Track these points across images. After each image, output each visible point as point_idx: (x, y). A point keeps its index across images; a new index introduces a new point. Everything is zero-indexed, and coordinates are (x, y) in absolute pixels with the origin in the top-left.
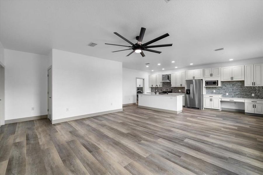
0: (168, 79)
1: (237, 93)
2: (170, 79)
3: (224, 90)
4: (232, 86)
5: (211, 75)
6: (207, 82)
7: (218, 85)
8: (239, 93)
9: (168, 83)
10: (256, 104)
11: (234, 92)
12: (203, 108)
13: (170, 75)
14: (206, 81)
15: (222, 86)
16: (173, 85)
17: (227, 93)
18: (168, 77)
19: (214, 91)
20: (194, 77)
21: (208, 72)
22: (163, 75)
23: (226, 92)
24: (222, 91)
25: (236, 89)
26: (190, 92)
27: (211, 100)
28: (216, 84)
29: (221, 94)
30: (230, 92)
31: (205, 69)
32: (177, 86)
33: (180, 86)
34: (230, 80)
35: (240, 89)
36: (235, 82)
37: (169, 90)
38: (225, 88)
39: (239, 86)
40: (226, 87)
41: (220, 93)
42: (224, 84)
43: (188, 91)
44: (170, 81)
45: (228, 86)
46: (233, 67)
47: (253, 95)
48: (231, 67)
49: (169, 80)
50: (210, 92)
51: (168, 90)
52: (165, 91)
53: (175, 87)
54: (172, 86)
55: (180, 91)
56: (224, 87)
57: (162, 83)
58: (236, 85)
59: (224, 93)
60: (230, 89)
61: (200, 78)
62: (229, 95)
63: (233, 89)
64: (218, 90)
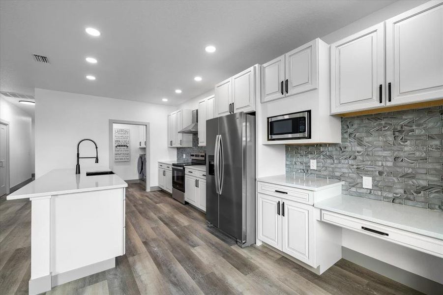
1: (423, 183)
3: (351, 162)
4: (391, 139)
5: (284, 87)
6: (273, 123)
7: (310, 137)
8: (434, 179)
11: (405, 175)
12: (258, 240)
15: (343, 139)
17: (367, 175)
19: (313, 164)
20: (232, 106)
23: (361, 171)
24: (344, 166)
25: (418, 154)
27: (281, 209)
29: (339, 179)
30: (381, 173)
34: (375, 104)
36: (409, 118)
38: (359, 149)
39: (431, 138)
40: (360, 145)
41: (338, 174)
42: (350, 131)
45: (371, 139)
46: (390, 22)
48: (379, 26)
50: (299, 166)
51: (199, 156)
52: (195, 158)
54: (200, 144)
56: (353, 147)
58: (417, 132)
59: (355, 176)
60: (380, 153)
61: (248, 106)
62: (374, 185)
63: (396, 159)
64: (329, 161)
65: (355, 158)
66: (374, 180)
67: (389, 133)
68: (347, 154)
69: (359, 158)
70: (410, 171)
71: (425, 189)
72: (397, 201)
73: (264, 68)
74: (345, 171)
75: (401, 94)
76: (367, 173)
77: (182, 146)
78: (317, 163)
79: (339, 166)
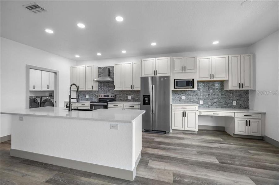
0: (109, 75)
1: (215, 101)
2: (112, 76)
3: (197, 96)
4: (207, 89)
5: (184, 69)
6: (177, 82)
8: (217, 100)
9: (108, 82)
10: (251, 120)
12: (171, 130)
13: (113, 67)
14: (175, 80)
16: (118, 87)
17: (201, 100)
18: (109, 72)
19: (184, 98)
21: (178, 62)
22: (99, 68)
23: (199, 99)
25: (213, 93)
26: (149, 100)
27: (184, 114)
28: (190, 84)
30: (205, 99)
31: (174, 58)
32: (125, 89)
33: (130, 89)
34: (209, 79)
35: (218, 95)
37: (110, 95)
41: (192, 100)
43: (146, 99)
44: (113, 79)
46: (213, 57)
47: (235, 103)
48: (211, 57)
49: (111, 78)
51: (108, 96)
52: (103, 97)
53: (122, 91)
54: (116, 89)
55: (129, 97)
57: (97, 84)
58: (213, 87)
59: (198, 101)
60: (205, 93)
61: (167, 73)
62: (203, 103)
63: (209, 95)
64: (190, 96)
65: (198, 95)
66: (203, 101)
67: (207, 87)
68: (195, 94)
69: (199, 95)
70: (212, 98)
71: (215, 102)
72: (209, 107)
73: (174, 59)
74: (195, 99)
75: (216, 77)
76: (201, 99)
77: (93, 90)
78: (185, 97)
79: (193, 98)
